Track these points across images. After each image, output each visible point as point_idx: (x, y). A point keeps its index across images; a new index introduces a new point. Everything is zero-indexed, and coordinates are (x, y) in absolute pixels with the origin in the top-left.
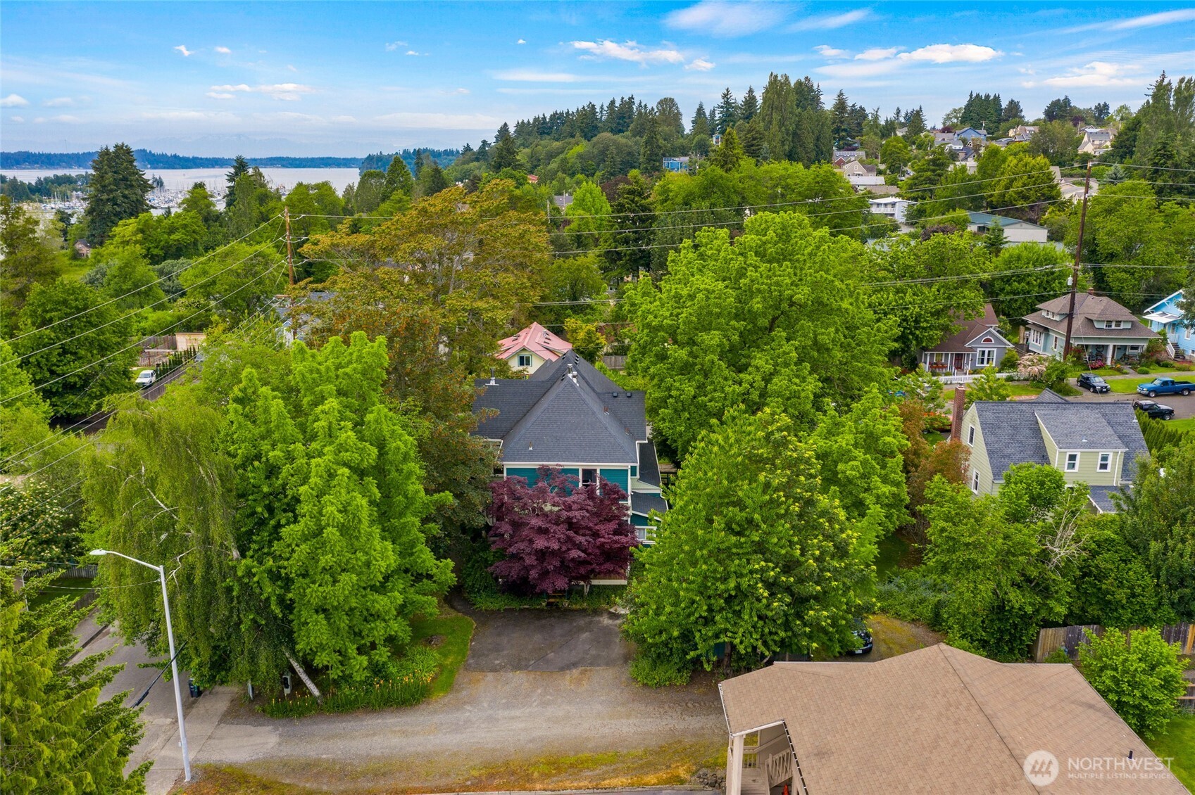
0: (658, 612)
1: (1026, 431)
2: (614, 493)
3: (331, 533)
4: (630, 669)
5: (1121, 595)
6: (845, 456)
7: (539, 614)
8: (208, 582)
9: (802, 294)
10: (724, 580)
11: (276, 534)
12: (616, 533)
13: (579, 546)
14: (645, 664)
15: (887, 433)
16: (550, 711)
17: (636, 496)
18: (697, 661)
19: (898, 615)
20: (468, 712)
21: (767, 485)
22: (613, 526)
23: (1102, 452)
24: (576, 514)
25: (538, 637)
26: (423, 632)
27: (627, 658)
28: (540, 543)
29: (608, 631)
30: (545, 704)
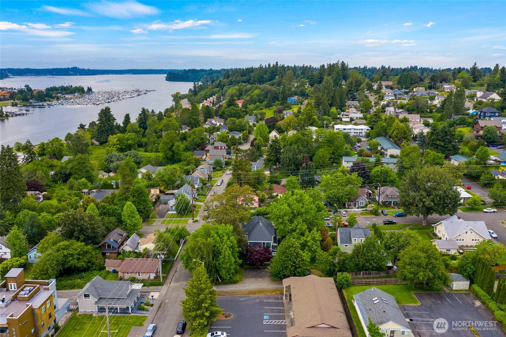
0: (275, 269)
1: (348, 234)
2: (268, 247)
3: (226, 257)
4: (271, 278)
5: (349, 267)
6: (309, 241)
7: (255, 269)
8: (209, 265)
9: (303, 210)
10: (285, 264)
11: (218, 257)
12: (269, 254)
13: (263, 258)
14: (273, 277)
15: (317, 237)
16: (258, 284)
17: (273, 246)
18: (281, 277)
19: (317, 270)
20: (245, 284)
21: (291, 251)
22: (268, 253)
23: (361, 239)
24: (262, 252)
25: (255, 273)
26: (236, 272)
27: (270, 276)
28: (256, 257)
29: (267, 272)
30: (257, 283)
